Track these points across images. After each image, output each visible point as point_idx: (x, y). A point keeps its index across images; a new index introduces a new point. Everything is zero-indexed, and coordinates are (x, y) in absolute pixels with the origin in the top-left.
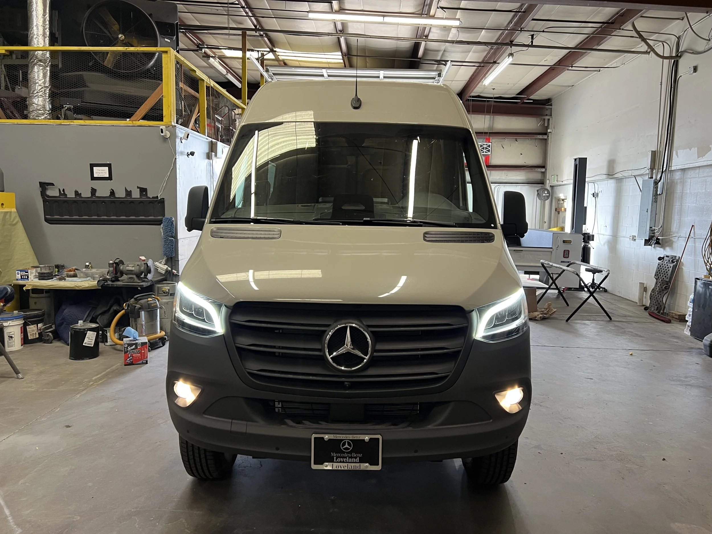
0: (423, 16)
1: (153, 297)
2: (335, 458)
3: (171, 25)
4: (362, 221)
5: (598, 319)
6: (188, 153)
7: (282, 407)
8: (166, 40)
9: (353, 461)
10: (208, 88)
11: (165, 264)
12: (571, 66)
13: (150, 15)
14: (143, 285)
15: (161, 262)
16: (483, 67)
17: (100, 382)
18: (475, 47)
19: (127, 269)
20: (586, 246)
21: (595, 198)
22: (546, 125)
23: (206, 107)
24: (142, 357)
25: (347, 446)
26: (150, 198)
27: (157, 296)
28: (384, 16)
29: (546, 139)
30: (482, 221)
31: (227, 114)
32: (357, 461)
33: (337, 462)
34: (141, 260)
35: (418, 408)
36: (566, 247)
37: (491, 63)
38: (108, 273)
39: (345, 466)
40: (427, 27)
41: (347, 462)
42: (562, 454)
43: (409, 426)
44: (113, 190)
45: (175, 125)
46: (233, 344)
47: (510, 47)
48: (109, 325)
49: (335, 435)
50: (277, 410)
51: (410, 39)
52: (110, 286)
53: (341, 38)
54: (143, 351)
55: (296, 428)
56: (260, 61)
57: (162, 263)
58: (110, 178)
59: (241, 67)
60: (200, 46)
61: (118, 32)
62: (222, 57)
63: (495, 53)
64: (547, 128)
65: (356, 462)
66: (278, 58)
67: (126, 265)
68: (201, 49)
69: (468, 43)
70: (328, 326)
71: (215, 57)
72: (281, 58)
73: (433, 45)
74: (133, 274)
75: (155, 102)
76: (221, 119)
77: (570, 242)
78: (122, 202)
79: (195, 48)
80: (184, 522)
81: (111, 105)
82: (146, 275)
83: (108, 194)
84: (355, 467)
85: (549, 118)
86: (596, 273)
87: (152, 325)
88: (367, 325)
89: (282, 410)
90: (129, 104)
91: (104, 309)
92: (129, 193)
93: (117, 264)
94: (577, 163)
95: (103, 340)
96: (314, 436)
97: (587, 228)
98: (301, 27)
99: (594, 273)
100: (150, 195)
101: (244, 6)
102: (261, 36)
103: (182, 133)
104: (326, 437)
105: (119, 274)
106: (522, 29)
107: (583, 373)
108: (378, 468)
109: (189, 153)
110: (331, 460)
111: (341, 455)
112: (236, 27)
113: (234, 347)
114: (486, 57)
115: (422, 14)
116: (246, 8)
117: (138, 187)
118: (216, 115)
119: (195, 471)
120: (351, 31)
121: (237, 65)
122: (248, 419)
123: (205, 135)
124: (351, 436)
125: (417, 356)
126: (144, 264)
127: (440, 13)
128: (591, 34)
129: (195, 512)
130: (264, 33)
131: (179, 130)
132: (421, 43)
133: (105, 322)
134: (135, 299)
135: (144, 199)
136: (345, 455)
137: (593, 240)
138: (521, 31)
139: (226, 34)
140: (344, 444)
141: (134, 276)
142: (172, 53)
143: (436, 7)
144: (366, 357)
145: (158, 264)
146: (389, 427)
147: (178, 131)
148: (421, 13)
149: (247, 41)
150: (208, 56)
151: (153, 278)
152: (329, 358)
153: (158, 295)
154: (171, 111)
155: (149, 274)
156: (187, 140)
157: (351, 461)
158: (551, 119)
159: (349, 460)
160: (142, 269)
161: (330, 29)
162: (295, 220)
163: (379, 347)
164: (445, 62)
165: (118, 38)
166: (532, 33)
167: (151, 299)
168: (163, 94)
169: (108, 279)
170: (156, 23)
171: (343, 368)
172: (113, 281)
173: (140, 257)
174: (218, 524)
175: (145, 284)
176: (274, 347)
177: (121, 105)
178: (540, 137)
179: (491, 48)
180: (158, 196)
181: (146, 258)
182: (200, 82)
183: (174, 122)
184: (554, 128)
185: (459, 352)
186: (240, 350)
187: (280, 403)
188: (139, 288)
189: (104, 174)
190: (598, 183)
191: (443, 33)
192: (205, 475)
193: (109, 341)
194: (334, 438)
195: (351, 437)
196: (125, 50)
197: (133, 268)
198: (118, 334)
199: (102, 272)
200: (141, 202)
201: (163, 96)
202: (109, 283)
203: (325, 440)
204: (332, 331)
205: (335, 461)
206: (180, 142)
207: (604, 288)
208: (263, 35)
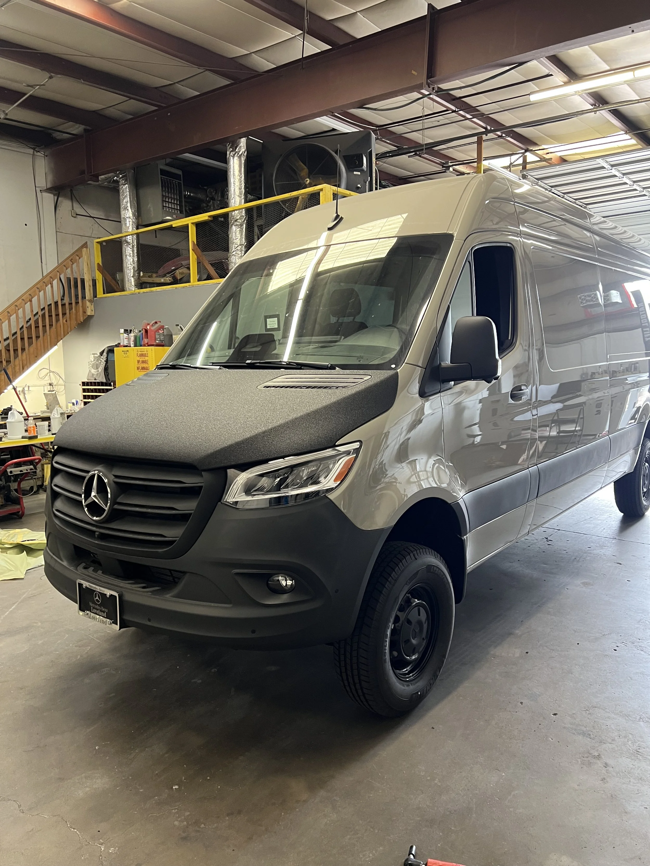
2: (92, 608)
3: (359, 156)
8: (355, 173)
25: (97, 598)
32: (105, 615)
60: (446, 165)
68: (448, 168)
79: (439, 168)
88: (114, 475)
96: (78, 581)
101: (455, 109)
104: (84, 584)
112: (465, 135)
116: (459, 111)
130: (502, 133)
136: (97, 607)
140: (96, 596)
144: (106, 508)
149: (484, 149)
152: (84, 505)
159: (100, 613)
163: (120, 499)
165: (305, 182)
170: (344, 157)
185: (190, 515)
195: (98, 589)
204: (87, 477)
205: (92, 611)
208: (502, 135)
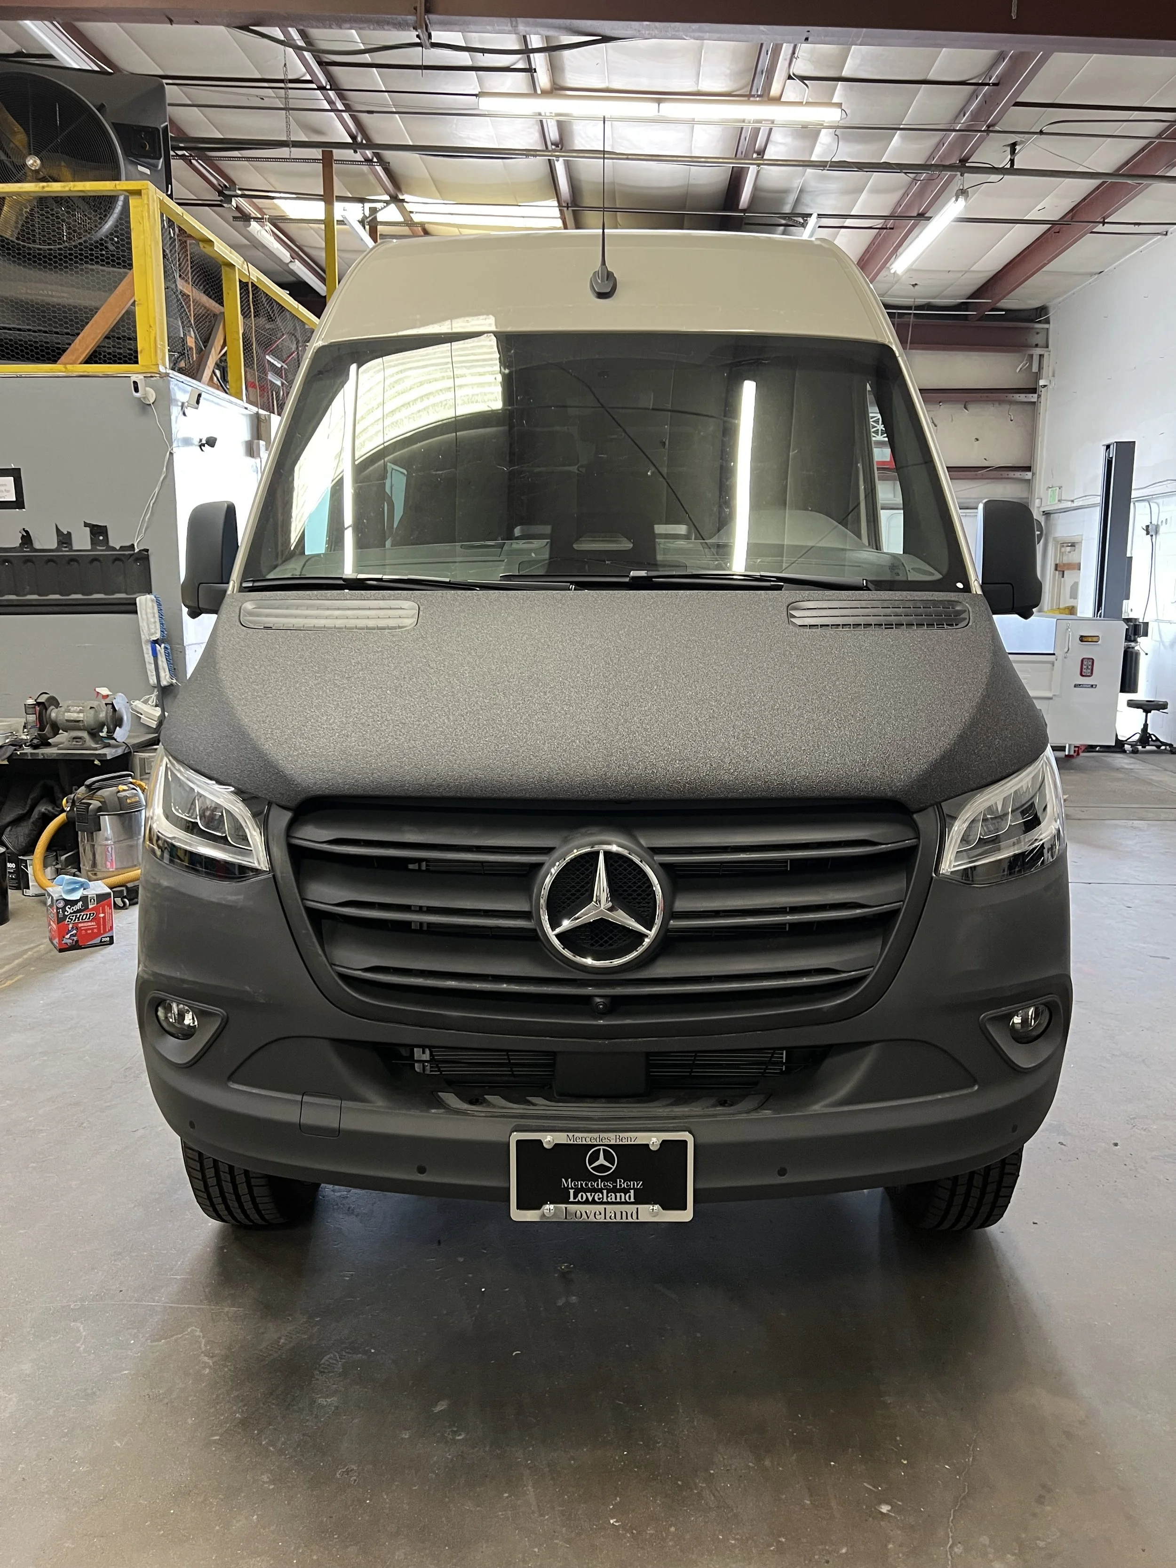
0: (752, 99)
1: (131, 783)
2: (572, 1191)
3: (152, 133)
4: (627, 580)
5: (1163, 816)
6: (201, 440)
7: (432, 1060)
8: (140, 168)
9: (618, 1200)
10: (244, 286)
11: (156, 706)
12: (1102, 220)
13: (101, 108)
14: (105, 755)
15: (148, 700)
16: (892, 229)
17: (9, 983)
18: (876, 177)
19: (66, 718)
20: (1131, 650)
21: (1152, 536)
22: (1035, 369)
23: (241, 331)
24: (99, 928)
25: (602, 1161)
26: (114, 549)
27: (141, 780)
28: (659, 101)
29: (1034, 403)
30: (932, 574)
31: (294, 352)
32: (630, 1198)
33: (579, 1203)
34: (100, 697)
35: (782, 1058)
36: (1087, 651)
37: (910, 218)
38: (25, 727)
39: (598, 1213)
40: (762, 128)
41: (602, 1203)
42: (1116, 1145)
43: (761, 1106)
44: (27, 532)
45: (166, 373)
46: (300, 901)
47: (959, 173)
48: (29, 849)
49: (571, 1134)
50: (418, 1067)
51: (721, 160)
52: (29, 758)
53: (557, 161)
54: (102, 915)
55: (468, 1114)
56: (367, 227)
57: (150, 703)
58: (19, 503)
59: (323, 245)
60: (226, 192)
61: (25, 152)
62: (279, 219)
63: (921, 192)
64: (1037, 376)
65: (626, 1203)
66: (409, 219)
67: (63, 709)
68: (228, 199)
69: (860, 167)
70: (548, 851)
71: (262, 218)
72: (416, 218)
73: (773, 176)
74: (79, 729)
75: (118, 319)
76: (279, 366)
77: (1095, 639)
78: (50, 560)
79: (214, 196)
80: (199, 1336)
81: (19, 330)
82: (111, 732)
83: (17, 542)
84: (624, 1214)
85: (1042, 353)
86: (1153, 711)
87: (131, 846)
88: (649, 848)
89: (431, 1067)
90: (61, 325)
91: (21, 811)
92: (65, 539)
93: (42, 707)
94: (1113, 454)
95: (19, 883)
96: (516, 1136)
97: (1133, 608)
98: (461, 137)
99: (1147, 711)
100: (116, 541)
101: (324, 85)
102: (368, 161)
103: (185, 391)
104: (549, 1139)
105: (48, 729)
106: (991, 129)
107: (1144, 943)
108: (686, 1216)
109: (204, 442)
110: (562, 1197)
111: (587, 1185)
112: (307, 140)
113: (302, 908)
114: (899, 204)
115: (750, 95)
116: (330, 90)
117: (86, 525)
118: (268, 354)
119: (221, 1208)
120: (579, 143)
121: (315, 240)
122: (344, 1094)
123: (242, 400)
124: (612, 1135)
125: (781, 926)
126: (106, 704)
127: (793, 91)
128: (1156, 138)
129: (226, 1309)
130: (374, 154)
131: (176, 385)
132: (747, 169)
133: (22, 841)
134: (88, 787)
135: (101, 551)
136: (598, 1185)
137: (1146, 634)
138: (988, 131)
139: (285, 160)
140: (595, 1157)
141: (85, 734)
142: (153, 196)
143: (784, 75)
144: (648, 932)
145: (139, 705)
146: (712, 1111)
147: (176, 388)
148: (748, 93)
149: (335, 177)
150: (246, 218)
151: (129, 737)
152: (552, 935)
153: (142, 777)
154: (155, 338)
155: (118, 728)
156: (197, 408)
157: (614, 1200)
158: (1046, 355)
159: (607, 1197)
160: (101, 716)
161: (529, 139)
162: (453, 580)
163: (683, 904)
164: (803, 218)
165: (25, 165)
166: (1012, 139)
167: (125, 787)
168: (136, 298)
169: (25, 742)
170: (116, 127)
171: (589, 961)
172: (35, 747)
173: (98, 690)
174: (282, 1341)
175: (110, 753)
176: (407, 908)
177: (43, 329)
178: (1022, 397)
179: (914, 179)
180: (133, 545)
181: (110, 691)
182: (224, 270)
183: (164, 365)
184: (1054, 376)
185: (895, 913)
186: (317, 917)
187: (427, 1051)
188: (96, 762)
189: (6, 494)
190: (1160, 501)
191: (799, 143)
192: (247, 1216)
193: (32, 885)
194: (569, 1142)
195: (612, 1138)
196: (40, 190)
197: (81, 715)
198: (53, 868)
199: (10, 726)
200: (95, 559)
201: (134, 304)
202: (28, 750)
203: (546, 1146)
204: (557, 864)
205: (572, 1199)
206: (181, 413)
207: (1171, 745)
208: (373, 158)
